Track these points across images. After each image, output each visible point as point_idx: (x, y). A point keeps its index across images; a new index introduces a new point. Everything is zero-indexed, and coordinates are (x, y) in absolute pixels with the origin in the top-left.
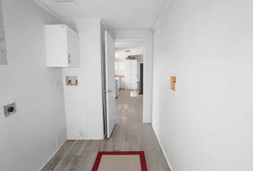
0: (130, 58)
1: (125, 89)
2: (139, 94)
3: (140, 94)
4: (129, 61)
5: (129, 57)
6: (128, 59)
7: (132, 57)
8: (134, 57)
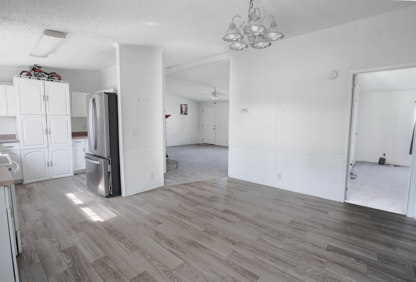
0: (38, 72)
1: (27, 181)
2: (107, 197)
3: (110, 195)
5: (34, 69)
6: (29, 75)
7: (50, 73)
8: (55, 73)
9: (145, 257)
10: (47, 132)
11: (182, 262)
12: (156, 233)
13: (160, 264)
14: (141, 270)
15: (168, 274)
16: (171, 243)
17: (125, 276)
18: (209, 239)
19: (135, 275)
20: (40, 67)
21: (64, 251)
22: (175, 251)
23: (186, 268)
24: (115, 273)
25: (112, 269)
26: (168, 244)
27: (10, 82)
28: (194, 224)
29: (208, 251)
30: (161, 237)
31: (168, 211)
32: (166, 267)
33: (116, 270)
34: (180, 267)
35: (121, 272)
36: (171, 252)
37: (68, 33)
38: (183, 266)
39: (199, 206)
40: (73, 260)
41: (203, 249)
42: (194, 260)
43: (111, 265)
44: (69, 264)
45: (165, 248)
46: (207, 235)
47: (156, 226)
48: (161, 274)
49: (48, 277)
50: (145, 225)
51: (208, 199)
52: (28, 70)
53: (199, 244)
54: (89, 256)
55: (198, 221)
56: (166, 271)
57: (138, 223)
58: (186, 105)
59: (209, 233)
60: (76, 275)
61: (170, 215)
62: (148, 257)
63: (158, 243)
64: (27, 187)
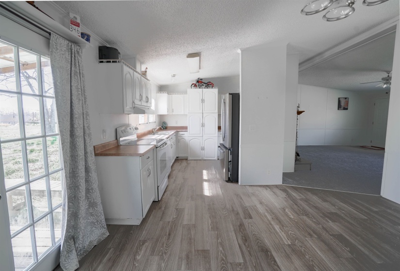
0: (200, 83)
1: (189, 158)
2: (227, 181)
3: (229, 180)
4: (198, 91)
5: (198, 82)
6: (195, 86)
7: (207, 82)
8: (210, 82)
9: (218, 239)
10: (203, 125)
11: (242, 261)
12: (240, 225)
13: (223, 251)
14: (207, 247)
15: (223, 264)
16: (245, 239)
17: (194, 245)
18: (288, 257)
19: (200, 248)
20: (201, 79)
21: (177, 209)
22: (244, 248)
23: (241, 269)
24: (190, 239)
25: (191, 235)
26: (243, 239)
27: (185, 92)
28: (283, 233)
29: (276, 267)
30: (242, 230)
31: (267, 210)
32: (226, 257)
33: (193, 237)
34: (237, 265)
35: (194, 241)
36: (240, 247)
37: (200, 53)
38: (240, 265)
39: (305, 218)
40: (177, 218)
41: (273, 262)
42: (255, 267)
43: (193, 233)
44: (173, 218)
45: (238, 241)
46: (288, 250)
47: (245, 218)
48: (217, 259)
49: (160, 221)
50: (238, 214)
51: (323, 214)
52: (195, 82)
53: (272, 255)
54: (186, 219)
55: (290, 232)
56: (223, 260)
57: (233, 210)
58: (346, 98)
59: (293, 250)
60: (171, 228)
61: (266, 214)
62: (219, 241)
63: (235, 234)
64: (189, 162)
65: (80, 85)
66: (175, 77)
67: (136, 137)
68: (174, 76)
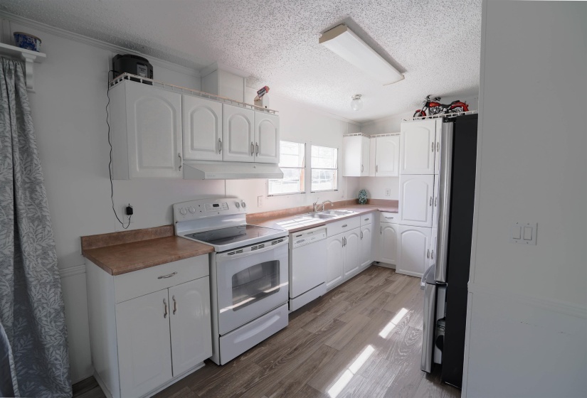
0: (434, 107)
5: (428, 105)
6: (423, 114)
7: (450, 104)
8: (458, 102)
10: (433, 202)
17: (311, 378)
19: (315, 386)
20: (436, 98)
21: (335, 321)
24: (314, 367)
25: (320, 363)
33: (320, 366)
35: (317, 372)
40: (325, 332)
43: (325, 361)
44: (320, 331)
49: (302, 328)
52: (422, 107)
54: (335, 339)
60: (306, 342)
65: (8, 129)
66: (359, 101)
67: (245, 219)
68: (358, 97)
